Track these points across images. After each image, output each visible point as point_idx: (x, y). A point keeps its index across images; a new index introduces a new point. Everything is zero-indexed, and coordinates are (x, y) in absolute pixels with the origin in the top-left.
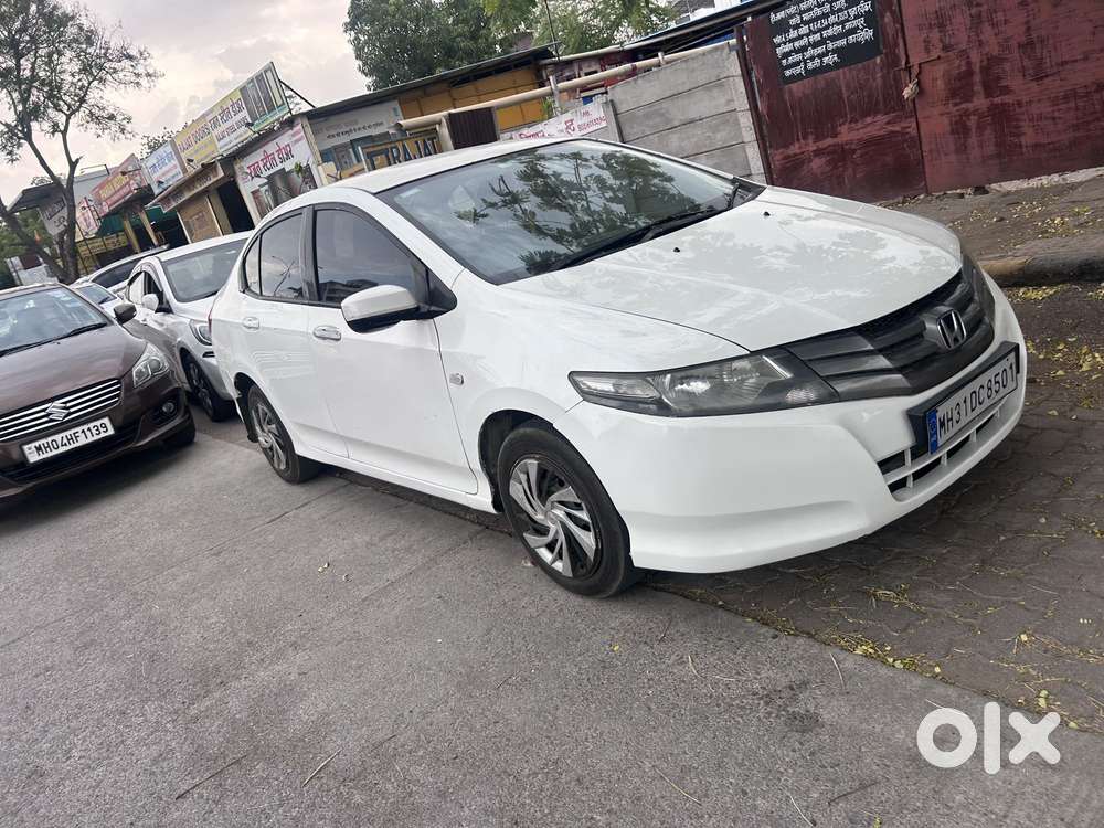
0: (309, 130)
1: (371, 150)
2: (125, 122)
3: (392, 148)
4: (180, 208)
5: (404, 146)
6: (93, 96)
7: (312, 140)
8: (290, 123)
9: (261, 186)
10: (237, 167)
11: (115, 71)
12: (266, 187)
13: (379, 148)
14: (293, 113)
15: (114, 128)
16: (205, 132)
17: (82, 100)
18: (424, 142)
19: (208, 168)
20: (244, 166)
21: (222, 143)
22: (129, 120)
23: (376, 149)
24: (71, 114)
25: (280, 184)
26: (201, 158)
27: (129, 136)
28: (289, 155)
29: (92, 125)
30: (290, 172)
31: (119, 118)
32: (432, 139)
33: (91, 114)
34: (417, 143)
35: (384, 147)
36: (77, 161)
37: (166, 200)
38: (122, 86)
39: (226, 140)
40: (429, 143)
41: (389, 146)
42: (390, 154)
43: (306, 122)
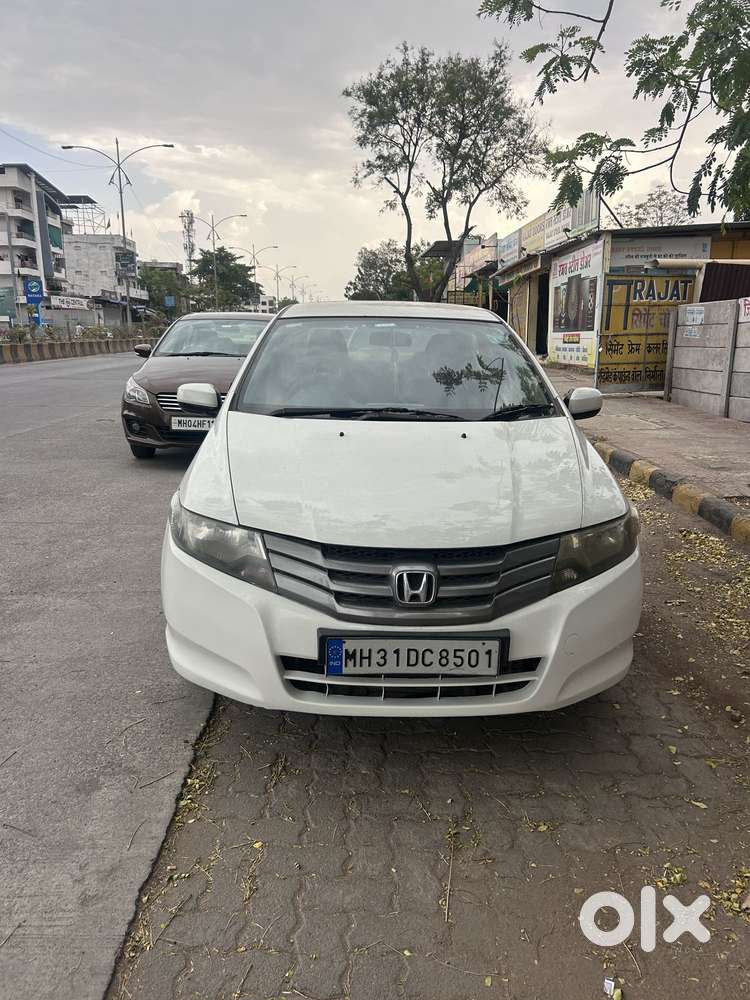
0: (608, 247)
1: (614, 278)
2: (523, 205)
3: (637, 282)
4: (510, 285)
5: (651, 284)
6: (507, 178)
7: (608, 255)
8: (596, 236)
9: (563, 284)
10: (553, 263)
11: (532, 161)
12: (565, 286)
13: (624, 278)
14: (601, 229)
15: (512, 206)
16: (541, 228)
17: (498, 180)
18: (677, 282)
19: (531, 259)
20: (557, 263)
21: (549, 240)
22: (526, 203)
23: (620, 279)
24: (484, 190)
25: (574, 287)
26: (531, 250)
27: (520, 217)
28: (587, 265)
29: (498, 202)
30: (584, 279)
31: (519, 201)
32: (686, 283)
33: (500, 193)
34: (667, 282)
35: (629, 278)
36: (472, 228)
37: (504, 274)
38: (532, 175)
39: (553, 238)
40: (681, 285)
41: (634, 279)
42: (633, 286)
43: (609, 239)
